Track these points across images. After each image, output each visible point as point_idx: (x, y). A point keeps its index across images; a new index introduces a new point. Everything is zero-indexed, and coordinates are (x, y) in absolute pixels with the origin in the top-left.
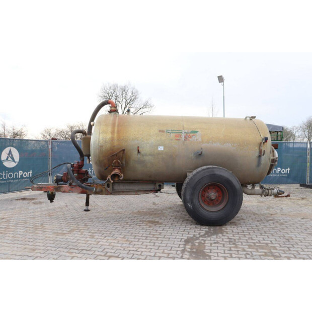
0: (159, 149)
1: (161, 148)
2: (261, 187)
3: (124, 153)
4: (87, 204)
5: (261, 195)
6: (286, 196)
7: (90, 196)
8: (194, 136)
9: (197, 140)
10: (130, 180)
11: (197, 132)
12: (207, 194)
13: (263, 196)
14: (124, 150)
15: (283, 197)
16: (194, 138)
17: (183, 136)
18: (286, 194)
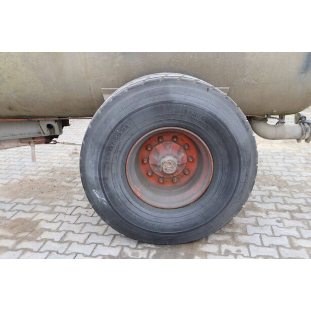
2: (300, 120)
5: (299, 140)
12: (153, 158)
13: (303, 141)
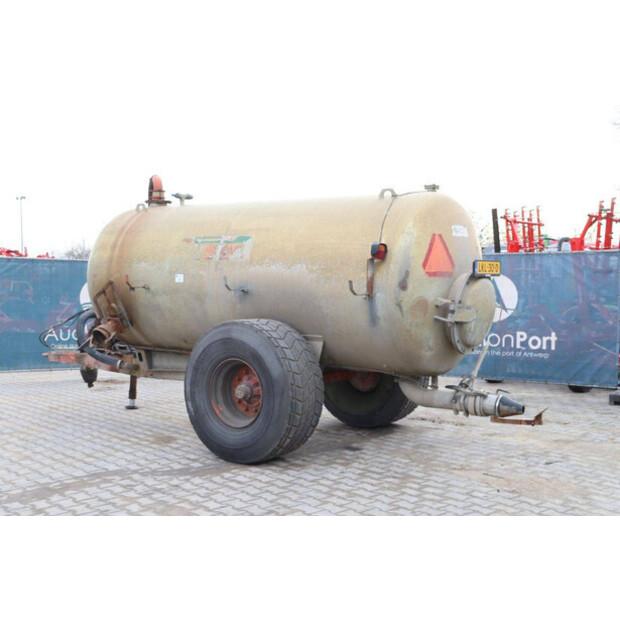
0: (177, 280)
1: (179, 279)
3: (113, 289)
4: (133, 394)
6: (528, 423)
7: (138, 380)
8: (239, 250)
9: (242, 257)
10: (163, 347)
11: (246, 239)
14: (111, 283)
15: (520, 422)
16: (237, 254)
17: (220, 248)
18: (529, 415)
